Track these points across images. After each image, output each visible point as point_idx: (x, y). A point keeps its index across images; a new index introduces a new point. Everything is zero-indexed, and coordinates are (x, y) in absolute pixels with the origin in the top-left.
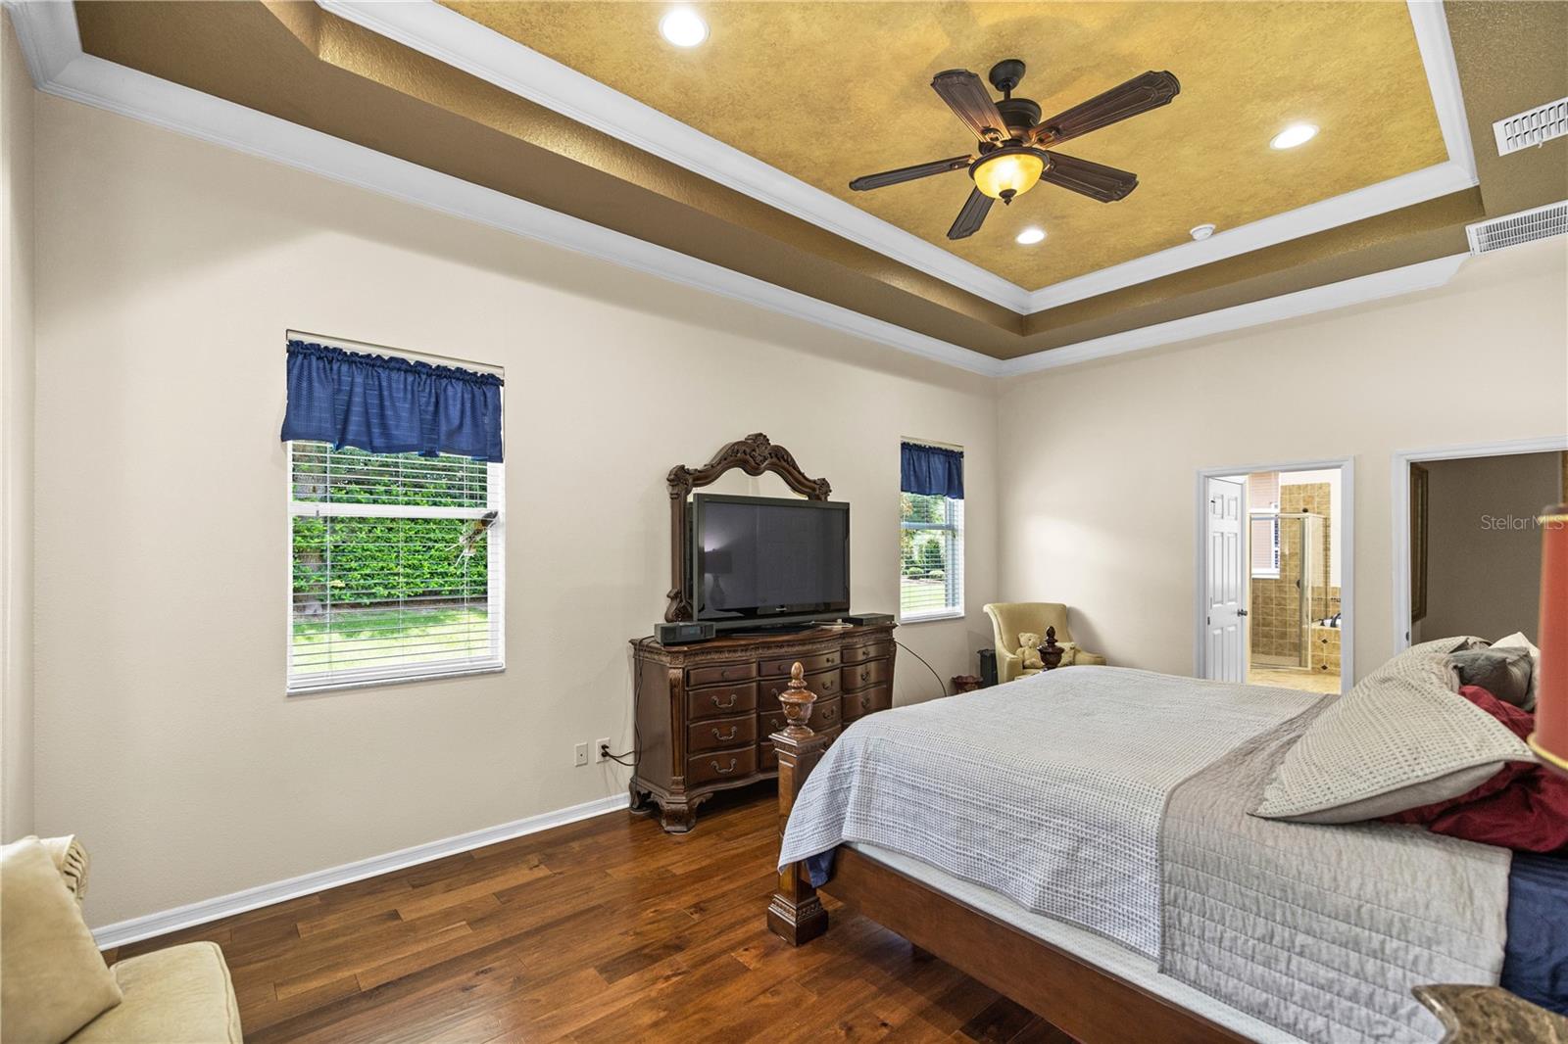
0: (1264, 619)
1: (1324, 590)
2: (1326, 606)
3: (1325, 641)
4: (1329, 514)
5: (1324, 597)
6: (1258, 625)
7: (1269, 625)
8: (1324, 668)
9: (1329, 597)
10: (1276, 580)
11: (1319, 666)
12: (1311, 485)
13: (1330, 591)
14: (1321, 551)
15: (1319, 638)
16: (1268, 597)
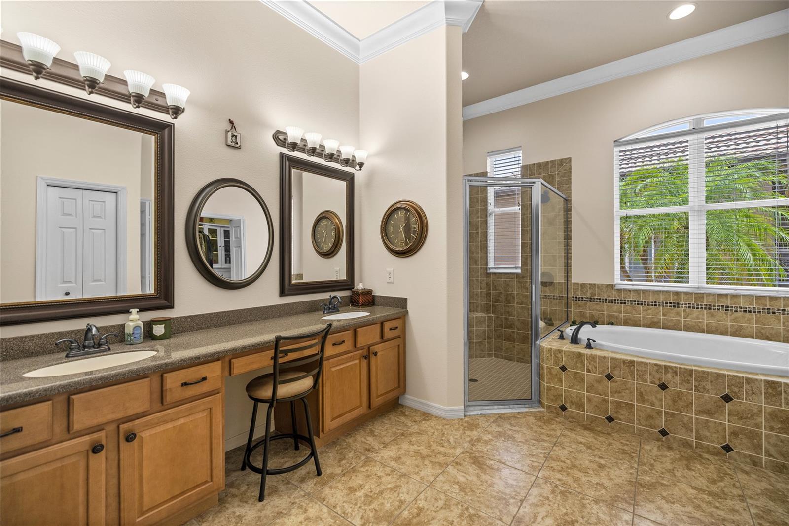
0: (506, 319)
1: (564, 287)
2: (568, 305)
3: (563, 368)
4: (570, 196)
5: (565, 295)
6: (501, 326)
7: (511, 326)
8: (563, 408)
9: (570, 295)
10: (517, 274)
11: (556, 405)
12: (552, 162)
13: (571, 287)
14: (562, 239)
15: (556, 364)
16: (511, 294)
